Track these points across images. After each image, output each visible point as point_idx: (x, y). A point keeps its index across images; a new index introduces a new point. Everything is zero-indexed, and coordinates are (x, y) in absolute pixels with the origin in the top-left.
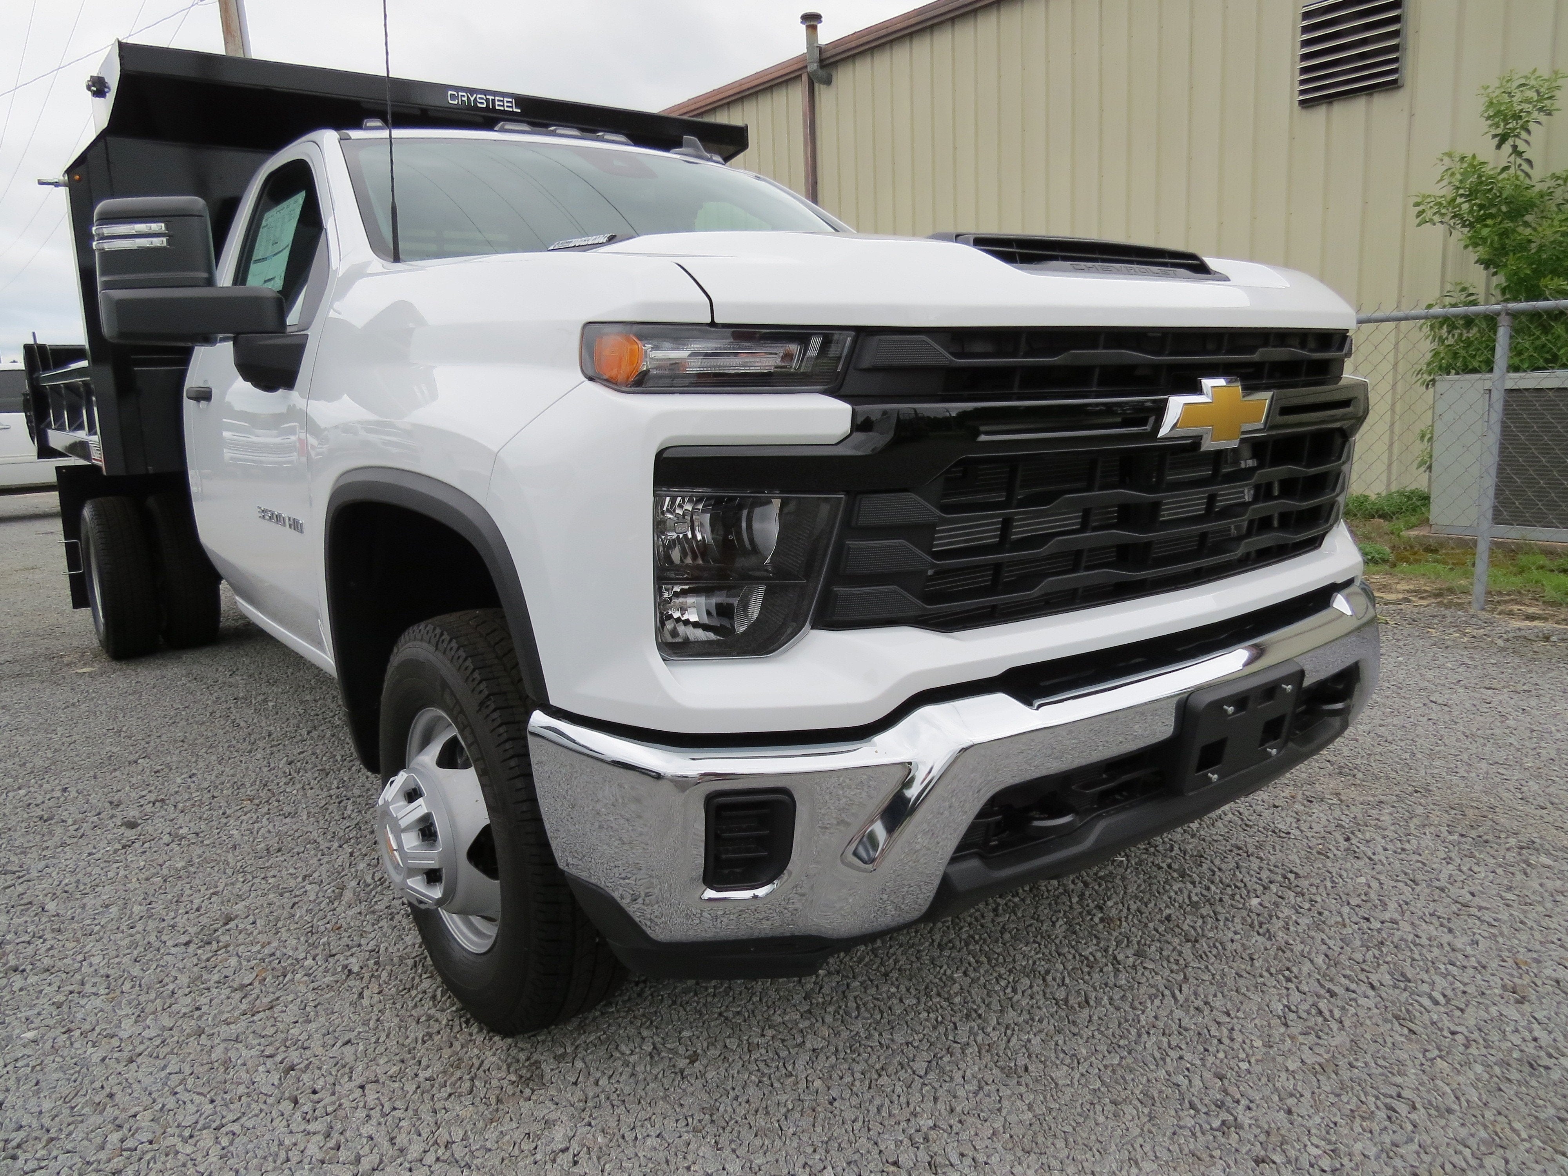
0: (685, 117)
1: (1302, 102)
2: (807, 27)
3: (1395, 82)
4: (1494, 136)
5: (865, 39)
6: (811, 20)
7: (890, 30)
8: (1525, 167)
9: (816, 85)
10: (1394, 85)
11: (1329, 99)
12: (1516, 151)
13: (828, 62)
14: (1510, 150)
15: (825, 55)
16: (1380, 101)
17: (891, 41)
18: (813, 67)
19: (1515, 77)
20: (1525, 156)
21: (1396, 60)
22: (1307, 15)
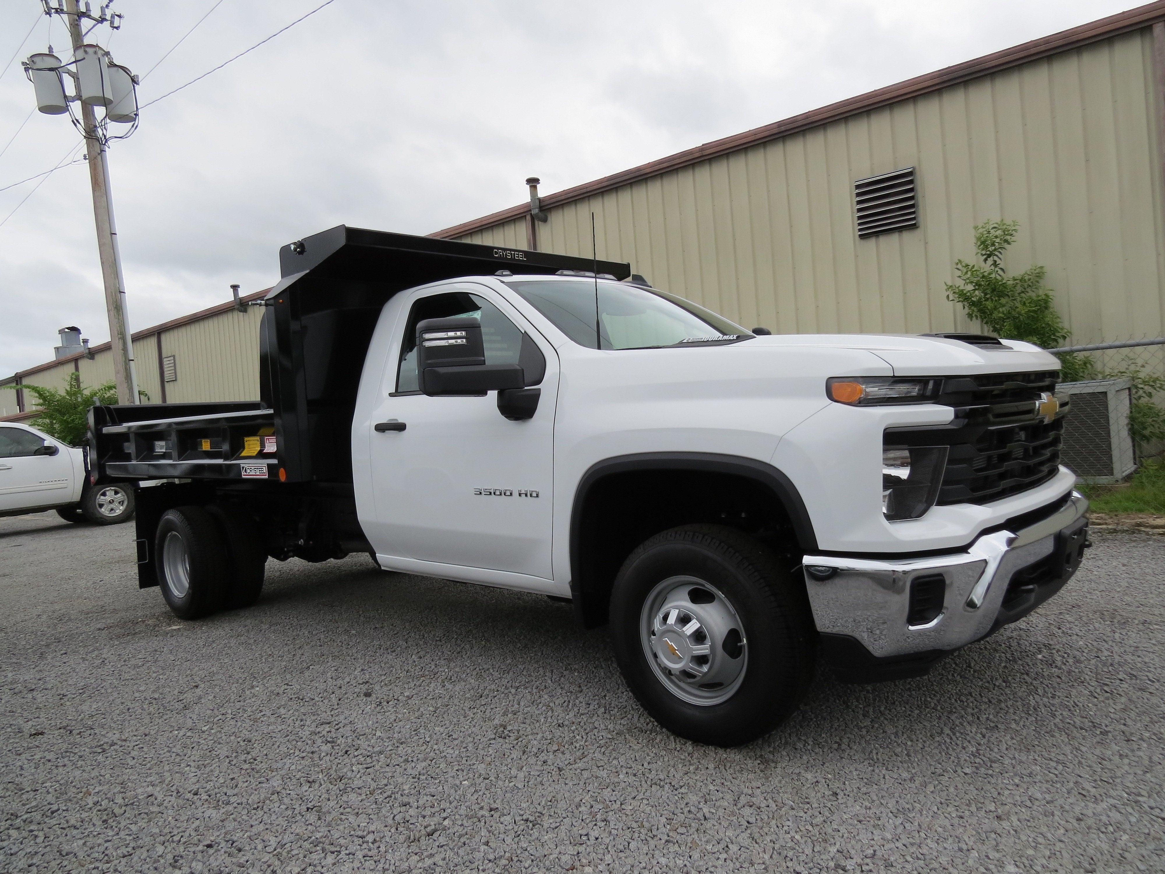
0: (446, 240)
1: (860, 236)
2: (531, 187)
3: (915, 224)
4: (982, 255)
5: (571, 195)
6: (533, 182)
7: (589, 189)
8: (1000, 272)
9: (536, 222)
10: (914, 227)
11: (877, 234)
12: (995, 264)
13: (544, 208)
14: (992, 262)
15: (543, 204)
16: (907, 236)
17: (589, 196)
18: (535, 211)
19: (991, 223)
20: (1000, 266)
21: (914, 213)
22: (858, 187)
